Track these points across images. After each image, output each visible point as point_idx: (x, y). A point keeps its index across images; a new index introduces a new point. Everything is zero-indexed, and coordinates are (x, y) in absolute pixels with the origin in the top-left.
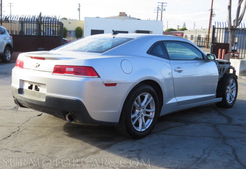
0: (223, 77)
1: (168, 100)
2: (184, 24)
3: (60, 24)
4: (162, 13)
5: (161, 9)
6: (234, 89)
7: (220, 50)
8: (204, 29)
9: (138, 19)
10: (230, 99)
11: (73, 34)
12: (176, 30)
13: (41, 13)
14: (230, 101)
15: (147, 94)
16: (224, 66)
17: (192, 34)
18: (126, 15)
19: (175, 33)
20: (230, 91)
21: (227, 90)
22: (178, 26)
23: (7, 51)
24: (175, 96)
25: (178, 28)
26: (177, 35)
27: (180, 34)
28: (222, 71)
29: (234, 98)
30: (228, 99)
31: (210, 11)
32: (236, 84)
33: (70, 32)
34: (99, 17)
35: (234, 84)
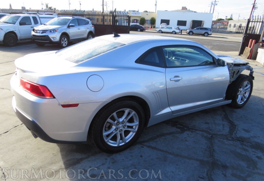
0: (235, 80)
1: (157, 111)
2: (232, 15)
3: (128, 17)
4: (214, 7)
5: (214, 4)
6: (248, 90)
7: (251, 40)
8: (245, 20)
9: (195, 12)
10: (242, 99)
11: (149, 22)
12: (224, 20)
13: (116, 9)
14: (241, 102)
15: (127, 109)
16: (240, 69)
17: (235, 23)
18: (187, 9)
19: (223, 22)
20: (243, 92)
21: (239, 92)
22: (227, 17)
23: (90, 36)
24: (169, 106)
25: (226, 18)
26: (224, 24)
27: (226, 23)
28: (235, 74)
29: (246, 99)
30: (239, 100)
31: (253, 5)
32: (251, 85)
33: (147, 20)
34: (167, 11)
35: (249, 86)
